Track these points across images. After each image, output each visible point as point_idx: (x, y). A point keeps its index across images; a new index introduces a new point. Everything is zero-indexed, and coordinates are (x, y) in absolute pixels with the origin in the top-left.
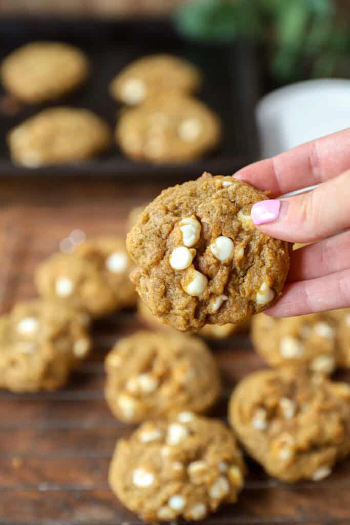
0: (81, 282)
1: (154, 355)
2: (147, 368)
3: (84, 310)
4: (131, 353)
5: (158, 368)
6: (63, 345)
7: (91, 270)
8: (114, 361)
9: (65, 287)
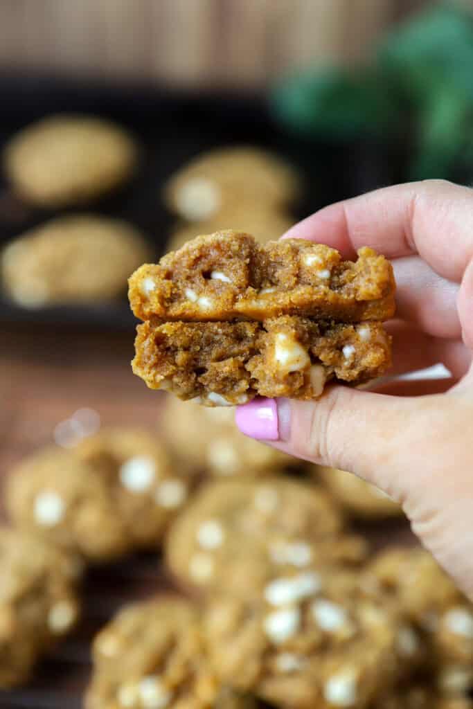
0: (76, 503)
1: (171, 645)
2: (157, 667)
3: (75, 551)
4: (137, 636)
5: (174, 672)
6: (32, 612)
7: (95, 485)
8: (107, 646)
9: (49, 509)
